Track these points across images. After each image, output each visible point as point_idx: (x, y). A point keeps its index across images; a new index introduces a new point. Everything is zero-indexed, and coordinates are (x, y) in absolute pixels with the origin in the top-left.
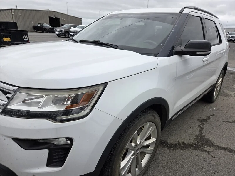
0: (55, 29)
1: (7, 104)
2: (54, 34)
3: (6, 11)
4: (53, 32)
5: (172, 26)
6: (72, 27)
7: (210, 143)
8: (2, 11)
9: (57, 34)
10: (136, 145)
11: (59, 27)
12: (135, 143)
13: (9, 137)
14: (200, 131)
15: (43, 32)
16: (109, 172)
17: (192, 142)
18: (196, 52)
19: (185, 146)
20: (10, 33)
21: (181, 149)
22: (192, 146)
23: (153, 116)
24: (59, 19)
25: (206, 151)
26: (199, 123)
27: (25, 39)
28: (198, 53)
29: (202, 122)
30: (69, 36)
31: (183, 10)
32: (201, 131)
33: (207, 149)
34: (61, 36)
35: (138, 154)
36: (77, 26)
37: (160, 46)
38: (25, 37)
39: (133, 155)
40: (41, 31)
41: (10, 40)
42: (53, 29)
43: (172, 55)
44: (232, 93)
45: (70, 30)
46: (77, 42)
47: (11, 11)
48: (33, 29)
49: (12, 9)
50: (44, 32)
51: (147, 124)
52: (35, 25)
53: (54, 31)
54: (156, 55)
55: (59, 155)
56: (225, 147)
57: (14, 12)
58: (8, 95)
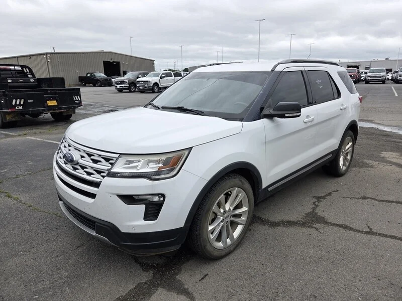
0: (113, 80)
1: (111, 169)
2: (113, 88)
3: (38, 57)
4: (110, 84)
5: (261, 88)
6: (140, 76)
7: (322, 220)
8: (31, 57)
9: (117, 88)
10: (225, 211)
11: (119, 75)
12: (223, 209)
13: (114, 194)
14: (312, 208)
15: (94, 85)
16: (197, 231)
17: (300, 219)
18: (284, 114)
19: (290, 224)
20: (56, 93)
21: (284, 226)
22: (298, 224)
23: (241, 181)
24: (118, 63)
25: (314, 228)
26: (315, 200)
27: (76, 100)
28: (286, 115)
29: (319, 199)
30: (136, 89)
31: (276, 66)
32: (314, 209)
33: (317, 225)
34: (124, 91)
35: (227, 221)
36: (147, 74)
37: (246, 110)
38: (76, 98)
39: (222, 222)
40: (91, 85)
41: (56, 104)
42: (111, 80)
43: (260, 119)
44: (375, 163)
45: (138, 80)
46: (159, 108)
47: (46, 57)
48: (79, 81)
49: (46, 54)
50: (97, 85)
51: (235, 189)
52: (82, 76)
53: (112, 83)
54: (241, 120)
55: (153, 210)
56: (340, 223)
57: (50, 58)
58: (110, 161)
